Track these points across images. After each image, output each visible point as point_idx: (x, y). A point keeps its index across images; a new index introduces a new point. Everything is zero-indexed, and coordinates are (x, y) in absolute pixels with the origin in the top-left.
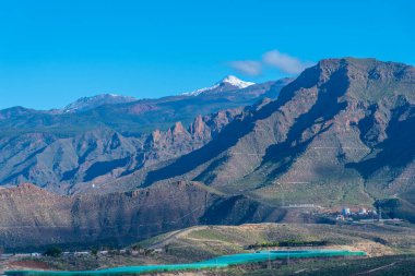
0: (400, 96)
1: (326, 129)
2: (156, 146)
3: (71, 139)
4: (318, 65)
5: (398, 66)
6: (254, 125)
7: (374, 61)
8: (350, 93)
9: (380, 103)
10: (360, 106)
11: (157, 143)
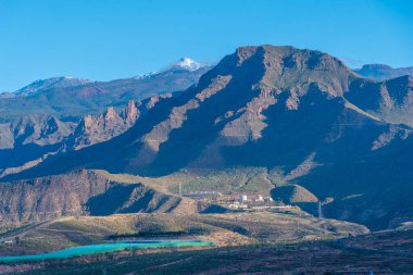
0: (312, 84)
1: (238, 116)
2: (88, 131)
3: (9, 124)
4: (236, 53)
5: (313, 53)
6: (170, 113)
7: (291, 48)
8: (264, 80)
9: (293, 91)
10: (273, 93)
11: (89, 128)
